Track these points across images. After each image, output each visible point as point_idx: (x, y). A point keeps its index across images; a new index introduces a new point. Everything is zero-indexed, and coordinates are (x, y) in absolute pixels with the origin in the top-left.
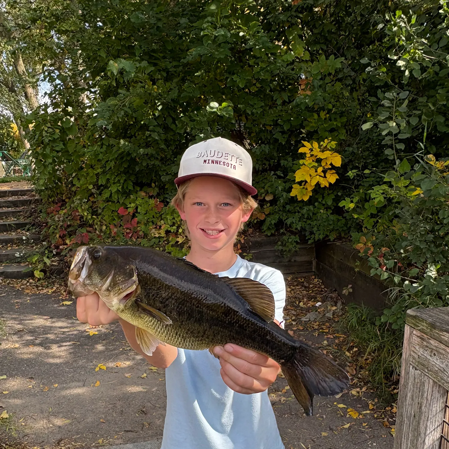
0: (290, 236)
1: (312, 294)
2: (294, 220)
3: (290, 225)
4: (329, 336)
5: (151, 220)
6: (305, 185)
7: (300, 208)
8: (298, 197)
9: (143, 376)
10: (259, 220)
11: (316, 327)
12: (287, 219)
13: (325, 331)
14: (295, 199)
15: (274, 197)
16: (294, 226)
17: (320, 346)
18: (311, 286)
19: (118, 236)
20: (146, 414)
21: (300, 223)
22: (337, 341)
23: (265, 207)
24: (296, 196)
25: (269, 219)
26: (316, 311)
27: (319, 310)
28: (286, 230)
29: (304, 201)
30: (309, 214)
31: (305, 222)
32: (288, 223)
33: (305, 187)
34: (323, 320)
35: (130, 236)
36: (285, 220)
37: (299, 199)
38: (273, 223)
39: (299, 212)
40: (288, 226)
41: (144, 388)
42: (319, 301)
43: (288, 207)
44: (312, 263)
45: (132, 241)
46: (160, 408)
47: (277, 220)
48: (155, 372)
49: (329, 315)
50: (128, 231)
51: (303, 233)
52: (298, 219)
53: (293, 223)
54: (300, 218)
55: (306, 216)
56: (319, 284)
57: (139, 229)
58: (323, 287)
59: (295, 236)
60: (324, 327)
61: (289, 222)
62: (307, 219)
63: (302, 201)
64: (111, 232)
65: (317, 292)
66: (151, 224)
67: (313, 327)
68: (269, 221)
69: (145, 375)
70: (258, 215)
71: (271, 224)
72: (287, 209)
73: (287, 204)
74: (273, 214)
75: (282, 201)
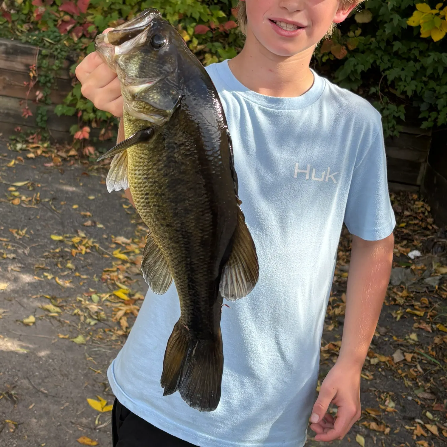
0: (387, 103)
1: (406, 231)
2: (403, 75)
3: (393, 82)
4: (424, 325)
5: (118, 7)
6: (441, 9)
7: (421, 52)
8: (422, 31)
9: (26, 321)
10: (332, 59)
11: (401, 301)
12: (389, 69)
13: (418, 313)
14: (415, 33)
15: (374, 18)
16: (401, 86)
17: (401, 341)
18: (407, 213)
19: (45, 23)
20: (14, 402)
21: (414, 82)
22: (437, 340)
23: (351, 34)
24: (419, 27)
25: (352, 61)
26: (408, 267)
27: (413, 267)
28: (382, 91)
29: (432, 40)
30: (435, 70)
31: (426, 83)
32: (390, 78)
33: (442, 13)
34: (419, 288)
35: (69, 28)
36: (384, 71)
37: (424, 35)
38: (359, 71)
39: (416, 60)
40: (389, 83)
41: (22, 347)
42: (417, 249)
43: (397, 46)
44: (418, 169)
45: (69, 39)
46: (46, 396)
47: (369, 66)
48: (53, 317)
49: (433, 282)
50: (67, 18)
51: (415, 104)
52: (412, 74)
53: (400, 79)
54: (416, 73)
55: (429, 72)
56: (423, 213)
57: (89, 18)
58: (430, 220)
59: (398, 106)
60: (417, 304)
61: (391, 75)
62: (432, 77)
63: (429, 40)
64: (31, 12)
65: (416, 228)
66: (115, 14)
67: (395, 300)
68: (352, 63)
69: (32, 319)
70: (333, 48)
71: (354, 72)
72: (395, 49)
73: (395, 38)
74: (363, 52)
75: (388, 31)
